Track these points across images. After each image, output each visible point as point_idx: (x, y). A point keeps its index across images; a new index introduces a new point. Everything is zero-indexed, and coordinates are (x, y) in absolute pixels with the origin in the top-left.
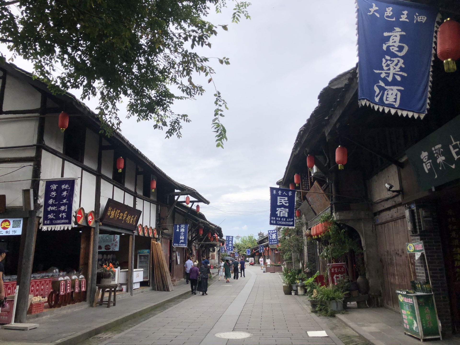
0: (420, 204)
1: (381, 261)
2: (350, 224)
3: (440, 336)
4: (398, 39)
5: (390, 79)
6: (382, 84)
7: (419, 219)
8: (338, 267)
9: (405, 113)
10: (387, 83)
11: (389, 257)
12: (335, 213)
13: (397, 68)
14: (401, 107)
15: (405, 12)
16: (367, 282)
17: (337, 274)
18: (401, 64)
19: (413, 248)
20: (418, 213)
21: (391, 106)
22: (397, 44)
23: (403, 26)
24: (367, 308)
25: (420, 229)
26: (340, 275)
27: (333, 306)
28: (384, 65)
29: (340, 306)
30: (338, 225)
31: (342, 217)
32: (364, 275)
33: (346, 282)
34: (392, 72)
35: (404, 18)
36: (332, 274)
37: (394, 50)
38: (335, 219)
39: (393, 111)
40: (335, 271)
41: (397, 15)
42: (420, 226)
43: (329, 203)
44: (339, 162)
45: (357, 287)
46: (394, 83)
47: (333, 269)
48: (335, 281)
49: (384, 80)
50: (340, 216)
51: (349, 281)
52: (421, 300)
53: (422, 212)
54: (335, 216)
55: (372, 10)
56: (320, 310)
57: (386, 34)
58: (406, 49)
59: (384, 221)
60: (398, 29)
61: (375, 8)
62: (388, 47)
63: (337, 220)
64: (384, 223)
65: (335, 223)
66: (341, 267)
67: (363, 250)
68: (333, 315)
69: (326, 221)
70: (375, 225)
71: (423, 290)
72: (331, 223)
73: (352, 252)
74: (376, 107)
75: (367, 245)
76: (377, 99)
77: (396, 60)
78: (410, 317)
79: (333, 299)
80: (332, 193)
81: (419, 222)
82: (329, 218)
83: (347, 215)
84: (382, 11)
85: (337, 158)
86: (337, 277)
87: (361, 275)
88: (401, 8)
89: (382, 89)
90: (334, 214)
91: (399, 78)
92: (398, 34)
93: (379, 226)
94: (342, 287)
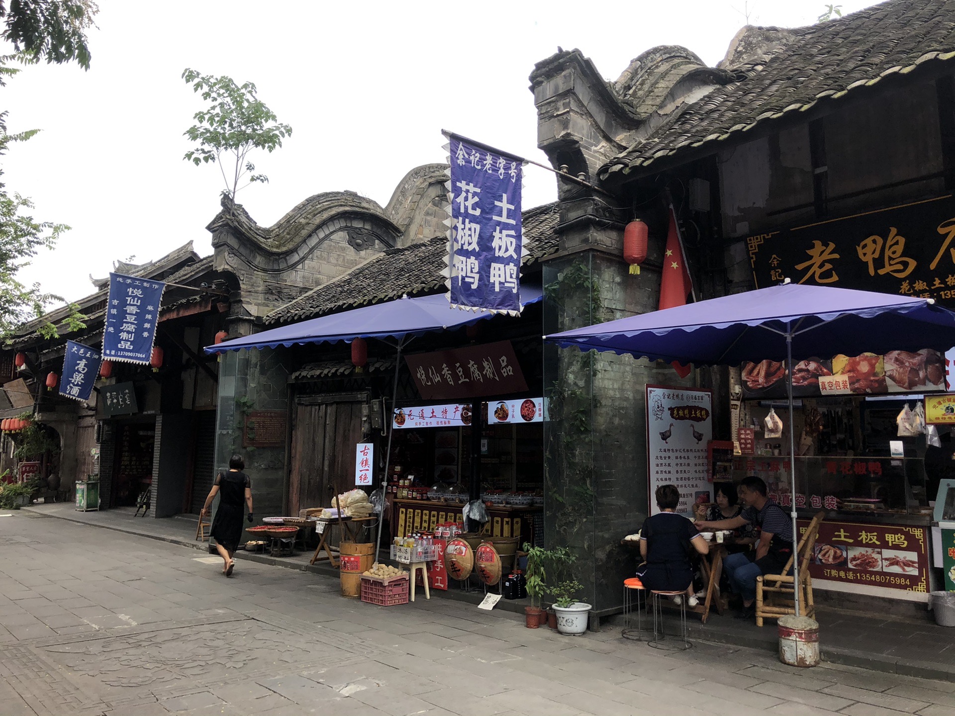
0: (106, 422)
1: (77, 460)
2: (52, 425)
3: (98, 509)
4: (84, 364)
5: (76, 383)
6: (71, 385)
7: (103, 432)
8: (30, 466)
9: (79, 399)
10: (74, 385)
11: (84, 457)
12: (38, 413)
13: (80, 378)
14: (78, 397)
15: (89, 353)
16: (58, 480)
17: (29, 472)
18: (82, 377)
19: (94, 452)
20: (103, 428)
21: (74, 395)
22: (83, 367)
23: (87, 359)
24: (54, 502)
25: (102, 439)
26: (31, 474)
27: (20, 500)
28: (74, 376)
29: (26, 500)
30: (39, 426)
31: (44, 418)
32: (56, 473)
33: (37, 480)
34: (77, 380)
35: (88, 355)
36: (23, 473)
37: (80, 370)
38: (36, 419)
39: (74, 398)
40: (26, 470)
41: (85, 353)
42: (102, 436)
43: (32, 403)
44: (49, 385)
45: (48, 485)
46: (77, 385)
47: (24, 468)
48: (25, 479)
49: (73, 383)
50: (42, 416)
51: (40, 479)
52: (90, 486)
53: (106, 428)
54: (37, 417)
55: (74, 349)
56: (5, 505)
57: (78, 362)
58: (86, 369)
59: (85, 425)
60: (84, 360)
61: (75, 348)
62: (78, 368)
63: (38, 421)
64: (86, 427)
65: (36, 423)
66: (33, 466)
67: (60, 449)
68: (18, 508)
69: (26, 419)
70: (78, 427)
71: (94, 480)
72: (31, 422)
73: (49, 452)
74: (67, 396)
75: (65, 446)
76: (68, 392)
77: (80, 374)
78: (81, 498)
79: (21, 494)
80: (38, 393)
81: (103, 434)
82: (29, 417)
83: (51, 417)
84: (78, 350)
85: (48, 382)
86: (27, 476)
87: (54, 473)
88: (87, 350)
89: (71, 388)
90: (36, 414)
91: (80, 383)
92: (84, 363)
93: (81, 429)
94: (32, 484)
